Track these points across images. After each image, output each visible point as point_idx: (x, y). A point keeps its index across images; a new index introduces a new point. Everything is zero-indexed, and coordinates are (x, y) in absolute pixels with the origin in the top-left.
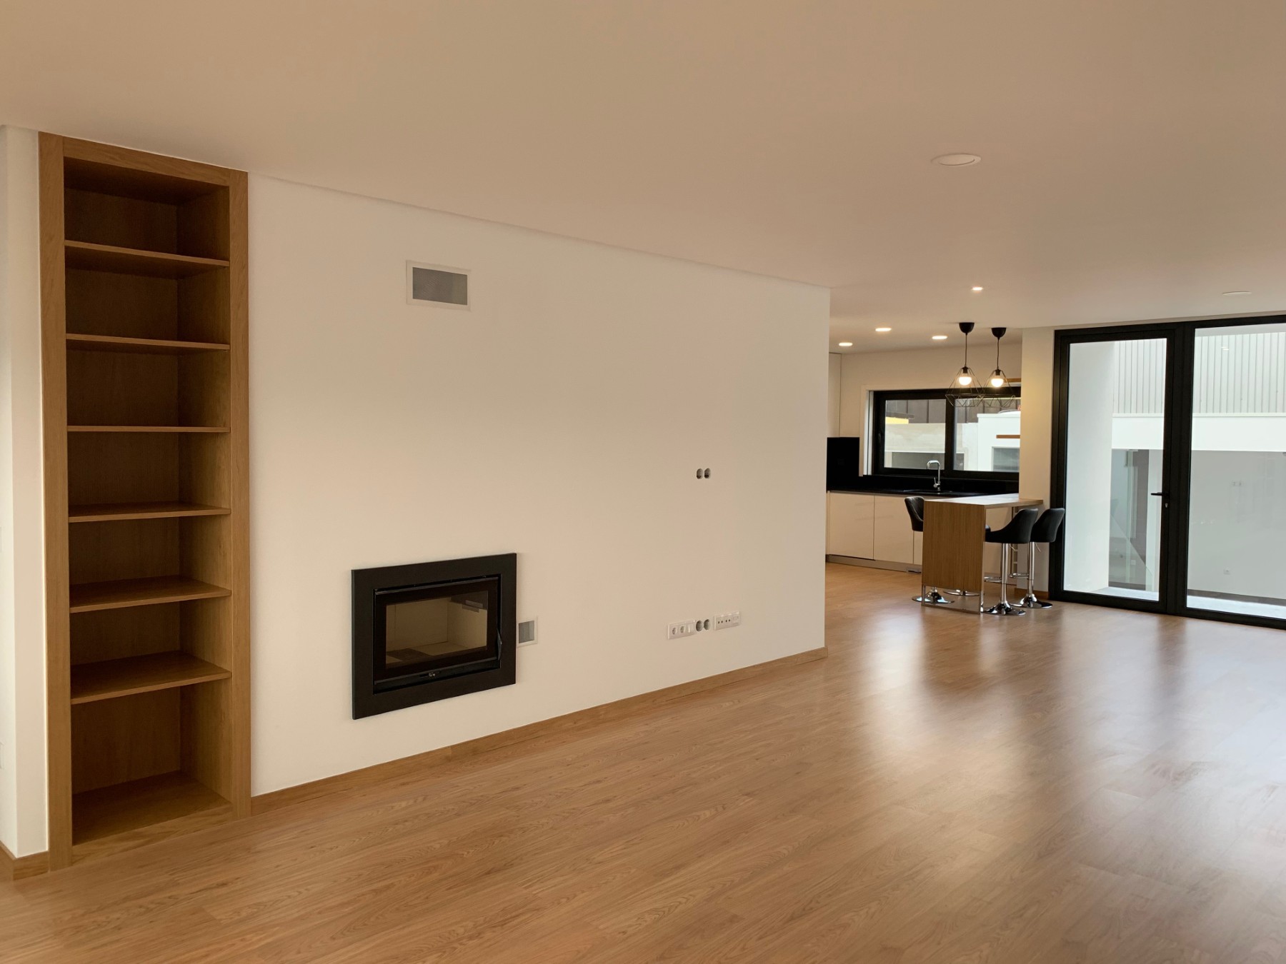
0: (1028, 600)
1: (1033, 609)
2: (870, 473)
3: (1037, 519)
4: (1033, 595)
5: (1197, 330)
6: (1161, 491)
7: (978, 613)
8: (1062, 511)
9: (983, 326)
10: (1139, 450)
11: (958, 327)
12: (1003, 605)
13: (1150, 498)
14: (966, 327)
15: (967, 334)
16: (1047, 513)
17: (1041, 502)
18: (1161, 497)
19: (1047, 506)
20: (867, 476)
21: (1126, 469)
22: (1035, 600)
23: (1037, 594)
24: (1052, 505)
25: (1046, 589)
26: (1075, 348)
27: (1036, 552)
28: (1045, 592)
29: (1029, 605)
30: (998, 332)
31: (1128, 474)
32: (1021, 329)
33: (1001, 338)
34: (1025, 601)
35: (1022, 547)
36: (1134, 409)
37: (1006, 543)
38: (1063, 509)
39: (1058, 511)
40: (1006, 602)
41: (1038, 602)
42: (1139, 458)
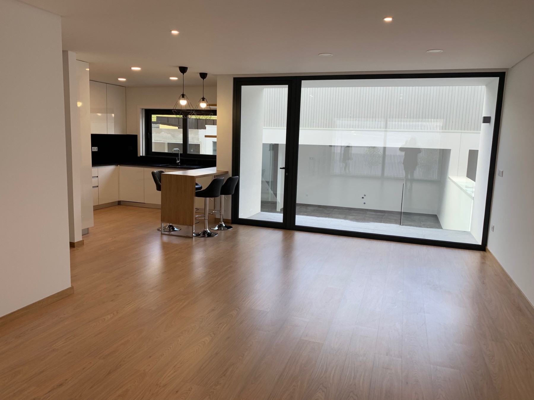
0: (220, 226)
1: (223, 231)
2: (144, 155)
3: (223, 184)
4: (223, 223)
5: (303, 82)
6: (284, 166)
7: (192, 237)
8: (237, 178)
9: (194, 71)
10: (275, 144)
11: (178, 69)
12: (206, 231)
13: (279, 169)
14: (183, 70)
15: (183, 74)
16: (230, 179)
17: (227, 173)
18: (284, 170)
19: (230, 175)
20: (142, 156)
21: (270, 152)
22: (224, 225)
23: (225, 221)
24: (233, 175)
25: (230, 218)
26: (245, 89)
27: (225, 200)
28: (229, 220)
29: (221, 229)
30: (203, 75)
31: (270, 154)
32: (216, 75)
33: (204, 79)
34: (219, 227)
35: (218, 199)
36: (273, 125)
37: (207, 197)
38: (238, 177)
39: (235, 178)
40: (208, 229)
41: (226, 226)
42: (275, 147)
